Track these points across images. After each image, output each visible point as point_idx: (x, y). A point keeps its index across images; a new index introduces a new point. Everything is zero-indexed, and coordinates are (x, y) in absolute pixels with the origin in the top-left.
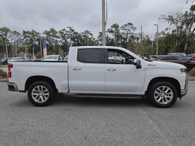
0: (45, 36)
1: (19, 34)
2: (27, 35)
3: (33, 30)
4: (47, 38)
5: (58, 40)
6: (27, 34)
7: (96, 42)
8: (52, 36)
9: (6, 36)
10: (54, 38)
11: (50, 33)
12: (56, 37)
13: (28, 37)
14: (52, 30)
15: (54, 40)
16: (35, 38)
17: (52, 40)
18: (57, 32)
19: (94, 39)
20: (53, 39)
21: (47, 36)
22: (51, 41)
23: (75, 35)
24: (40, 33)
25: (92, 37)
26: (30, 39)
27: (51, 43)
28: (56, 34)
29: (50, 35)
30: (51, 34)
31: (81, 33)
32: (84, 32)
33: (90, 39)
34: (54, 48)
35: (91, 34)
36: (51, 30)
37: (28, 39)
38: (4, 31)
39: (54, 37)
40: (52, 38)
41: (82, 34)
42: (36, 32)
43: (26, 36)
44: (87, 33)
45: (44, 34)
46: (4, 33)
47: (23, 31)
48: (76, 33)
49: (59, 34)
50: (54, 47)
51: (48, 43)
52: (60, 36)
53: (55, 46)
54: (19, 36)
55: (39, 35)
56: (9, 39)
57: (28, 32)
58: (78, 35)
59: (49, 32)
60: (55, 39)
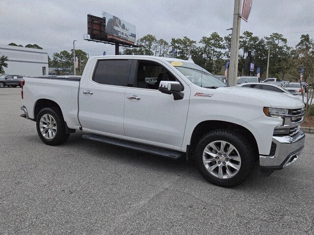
0: (203, 45)
1: (166, 43)
2: (176, 45)
3: (185, 37)
4: (205, 49)
5: (223, 51)
6: (178, 44)
7: (292, 54)
8: (214, 45)
9: (150, 48)
10: (216, 49)
11: (211, 41)
12: (220, 47)
13: (178, 48)
14: (215, 36)
15: (216, 52)
16: (187, 50)
17: (212, 52)
18: (222, 39)
19: (288, 48)
20: (214, 50)
21: (206, 46)
22: (211, 54)
23: (252, 42)
24: (195, 42)
25: (284, 44)
26: (181, 50)
27: (210, 58)
28: (220, 42)
29: (210, 44)
30: (213, 41)
31: (264, 39)
32: (270, 37)
33: (281, 48)
34: (214, 65)
35: (285, 40)
36: (213, 36)
37: (178, 51)
38: (149, 40)
39: (216, 47)
40: (213, 48)
41: (266, 40)
42: (189, 40)
43: (176, 47)
44: (275, 38)
45: (201, 42)
46: (147, 43)
47: (173, 39)
48: (255, 39)
49: (225, 41)
50: (214, 62)
51: (206, 56)
52: (225, 45)
53: (216, 61)
54: (166, 46)
55: (194, 44)
56: (153, 51)
57: (179, 41)
58: (257, 43)
59: (209, 39)
60: (218, 50)
